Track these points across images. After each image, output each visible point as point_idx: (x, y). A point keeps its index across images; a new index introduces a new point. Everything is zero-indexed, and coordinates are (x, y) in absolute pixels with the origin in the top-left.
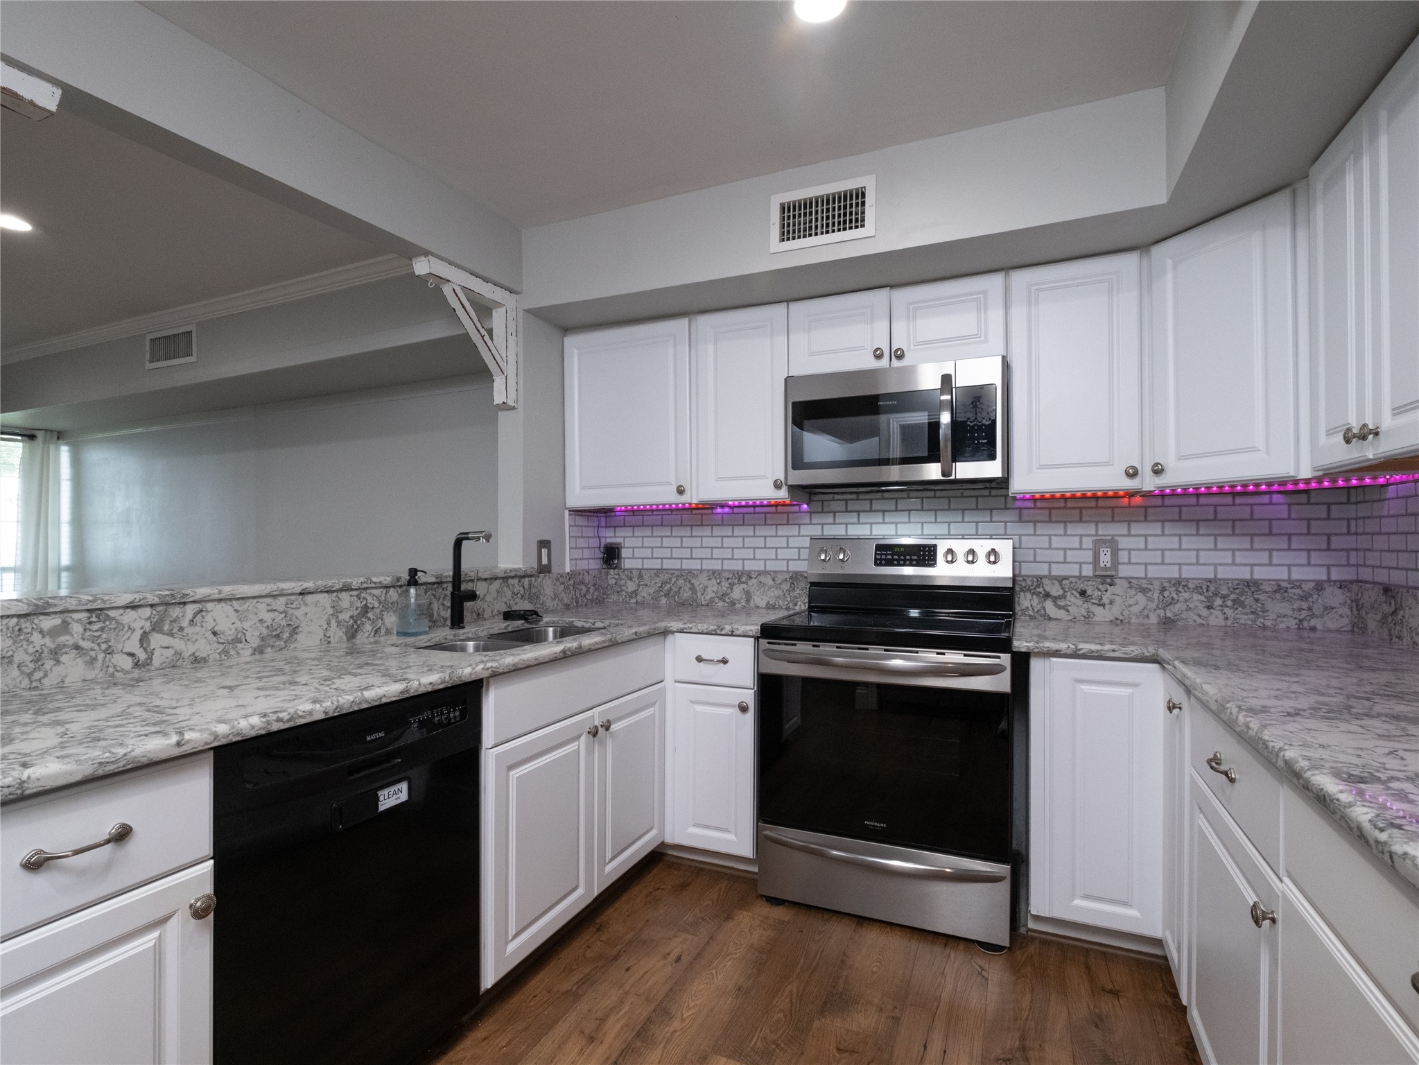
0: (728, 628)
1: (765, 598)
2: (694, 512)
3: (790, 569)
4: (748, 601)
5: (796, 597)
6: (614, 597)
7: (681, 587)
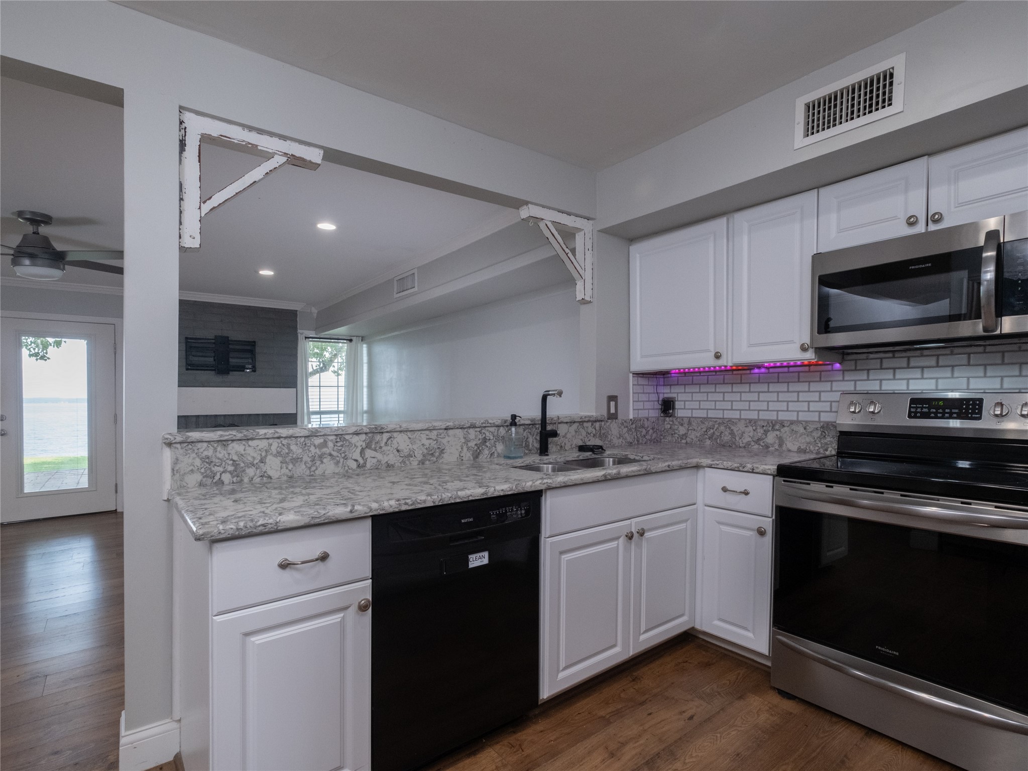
0: (749, 466)
1: (797, 443)
3: (822, 419)
4: (780, 445)
5: (826, 444)
6: (669, 438)
7: (722, 432)
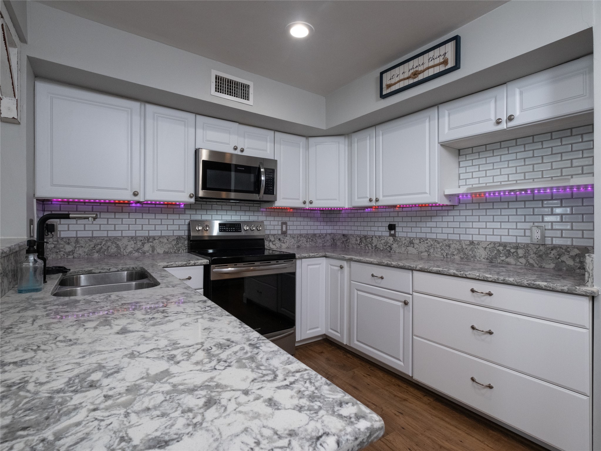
0: (192, 262)
1: (163, 249)
2: (117, 205)
4: (153, 251)
7: (109, 247)
